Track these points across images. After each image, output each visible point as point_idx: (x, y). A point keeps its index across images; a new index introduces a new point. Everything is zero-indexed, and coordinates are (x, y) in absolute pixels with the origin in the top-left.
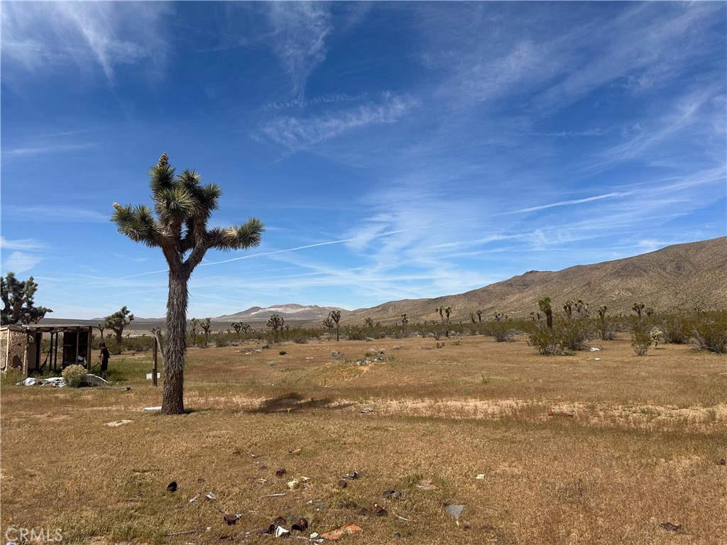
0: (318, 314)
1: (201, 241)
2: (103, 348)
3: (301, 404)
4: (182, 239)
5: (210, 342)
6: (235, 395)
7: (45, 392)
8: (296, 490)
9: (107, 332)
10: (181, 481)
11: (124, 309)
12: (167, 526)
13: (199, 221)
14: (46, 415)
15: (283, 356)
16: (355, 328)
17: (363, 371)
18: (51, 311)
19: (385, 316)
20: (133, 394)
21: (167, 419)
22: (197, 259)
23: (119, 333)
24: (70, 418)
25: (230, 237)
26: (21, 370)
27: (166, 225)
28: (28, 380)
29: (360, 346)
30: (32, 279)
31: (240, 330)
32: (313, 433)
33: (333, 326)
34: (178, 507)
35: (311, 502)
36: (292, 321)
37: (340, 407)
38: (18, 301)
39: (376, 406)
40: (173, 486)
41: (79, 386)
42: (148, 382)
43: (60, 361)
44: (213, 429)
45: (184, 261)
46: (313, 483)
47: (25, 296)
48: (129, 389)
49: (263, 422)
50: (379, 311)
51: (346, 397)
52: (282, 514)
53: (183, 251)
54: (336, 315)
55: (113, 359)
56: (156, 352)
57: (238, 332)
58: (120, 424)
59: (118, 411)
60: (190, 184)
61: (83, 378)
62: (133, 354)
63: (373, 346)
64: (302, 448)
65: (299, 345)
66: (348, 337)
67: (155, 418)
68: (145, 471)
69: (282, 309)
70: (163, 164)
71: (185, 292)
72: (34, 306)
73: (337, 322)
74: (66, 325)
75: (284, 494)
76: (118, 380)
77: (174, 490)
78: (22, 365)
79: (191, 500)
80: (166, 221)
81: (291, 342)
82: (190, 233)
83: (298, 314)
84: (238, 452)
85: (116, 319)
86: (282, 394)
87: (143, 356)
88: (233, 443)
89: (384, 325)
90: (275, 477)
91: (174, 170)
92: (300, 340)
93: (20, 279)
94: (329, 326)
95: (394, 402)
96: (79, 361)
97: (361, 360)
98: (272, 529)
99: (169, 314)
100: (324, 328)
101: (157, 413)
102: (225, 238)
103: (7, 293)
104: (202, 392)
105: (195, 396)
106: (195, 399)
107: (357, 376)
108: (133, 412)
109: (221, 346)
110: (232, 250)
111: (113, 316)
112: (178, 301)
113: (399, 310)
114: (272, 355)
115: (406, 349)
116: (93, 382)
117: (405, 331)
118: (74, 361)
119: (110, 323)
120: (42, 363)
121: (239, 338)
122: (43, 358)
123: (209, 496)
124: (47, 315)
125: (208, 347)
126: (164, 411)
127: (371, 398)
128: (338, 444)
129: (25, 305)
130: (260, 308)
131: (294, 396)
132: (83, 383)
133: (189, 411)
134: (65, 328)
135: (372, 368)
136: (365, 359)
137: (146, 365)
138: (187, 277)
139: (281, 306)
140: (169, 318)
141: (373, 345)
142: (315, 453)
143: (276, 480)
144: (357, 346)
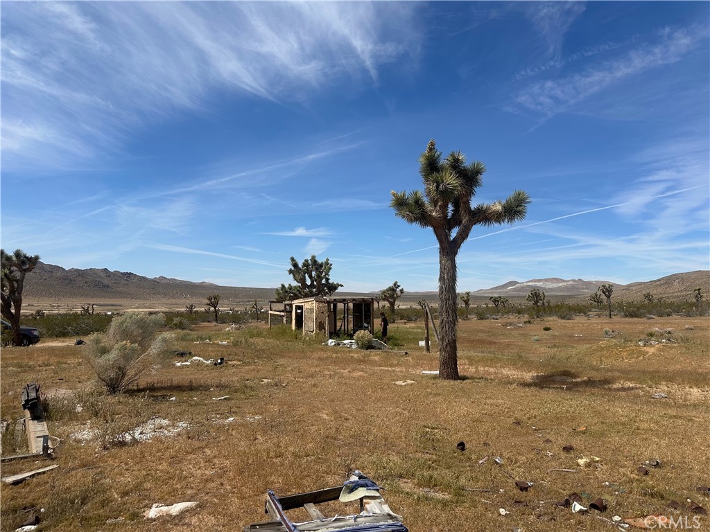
0: (583, 289)
1: (467, 218)
2: (383, 317)
3: (577, 382)
4: (449, 218)
5: (470, 315)
6: (504, 367)
7: (344, 351)
8: (588, 469)
9: (382, 303)
10: (467, 442)
11: (395, 284)
12: (463, 481)
13: (465, 199)
14: (347, 370)
15: (547, 332)
16: (630, 305)
17: (648, 352)
18: (342, 286)
19: (669, 290)
20: (410, 359)
21: (445, 384)
22: (463, 235)
23: (392, 304)
24: (365, 375)
25: (494, 212)
26: (325, 333)
27: (435, 206)
28: (330, 341)
29: (640, 325)
30: (328, 260)
31: (499, 304)
32: (597, 413)
33: (602, 302)
34: (469, 466)
35: (607, 483)
36: (553, 296)
37: (623, 389)
38: (319, 277)
39: (670, 392)
40: (462, 446)
41: (367, 349)
42: (421, 348)
43: (351, 326)
44: (489, 398)
45: (452, 239)
46: (606, 464)
47: (324, 274)
48: (406, 353)
49: (539, 396)
50: (660, 285)
51: (630, 380)
52: (578, 490)
53: (450, 230)
54: (607, 289)
55: (390, 327)
56: (427, 322)
57: (497, 306)
58: (406, 383)
59: (401, 372)
60: (456, 165)
61: (369, 341)
62: (405, 323)
63: (657, 325)
64: (587, 427)
65: (564, 321)
66: (622, 314)
67: (434, 382)
68: (434, 428)
69: (541, 283)
70: (431, 149)
71: (454, 267)
72: (330, 281)
73: (608, 297)
74: (354, 297)
75: (574, 471)
76: (396, 345)
77: (463, 449)
78: (325, 329)
79: (481, 462)
80: (435, 203)
81: (554, 318)
82: (456, 211)
83: (559, 289)
84: (518, 423)
85: (389, 292)
86: (554, 370)
87: (414, 325)
88: (511, 413)
89: (669, 301)
90: (562, 453)
91: (441, 154)
92: (565, 316)
93: (320, 260)
94: (598, 302)
95: (696, 390)
96: (365, 327)
97: (645, 340)
98: (567, 504)
99: (441, 288)
100: (591, 304)
101: (435, 377)
102: (490, 214)
103: (311, 271)
104: (472, 361)
105: (465, 364)
106: (466, 367)
107: (641, 358)
108: (413, 374)
109: (482, 319)
110: (496, 225)
111: (387, 290)
112: (449, 276)
113: (688, 284)
114: (536, 330)
115: (703, 330)
116: (377, 346)
117: (700, 309)
118: (361, 328)
119: (385, 296)
120: (338, 328)
121: (498, 312)
122: (339, 324)
123: (497, 460)
124: (340, 290)
125: (469, 319)
126: (441, 376)
127: (663, 383)
128: (629, 428)
129: (324, 281)
130: (517, 283)
131: (566, 374)
132: (369, 346)
133: (464, 378)
134: (354, 300)
135: (659, 350)
136: (650, 340)
137: (418, 333)
138: (455, 253)
139: (539, 281)
140: (441, 292)
141: (656, 323)
142: (603, 434)
143: (563, 455)
144: (636, 324)
